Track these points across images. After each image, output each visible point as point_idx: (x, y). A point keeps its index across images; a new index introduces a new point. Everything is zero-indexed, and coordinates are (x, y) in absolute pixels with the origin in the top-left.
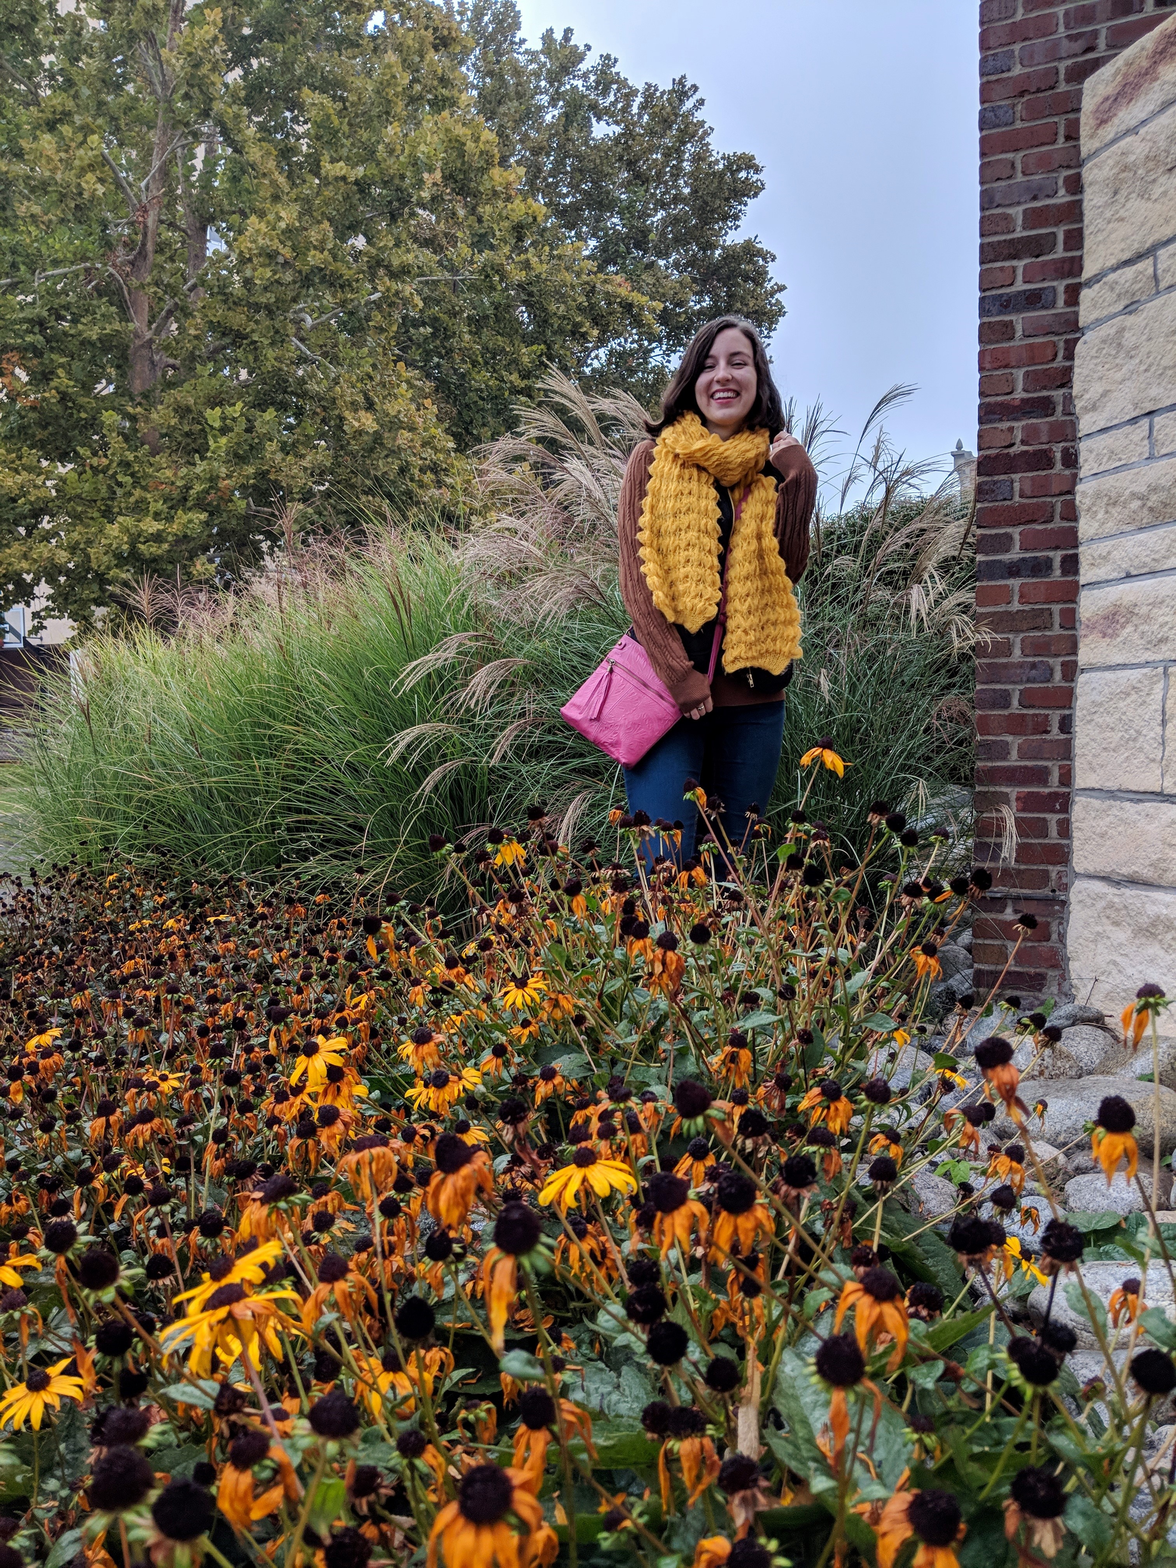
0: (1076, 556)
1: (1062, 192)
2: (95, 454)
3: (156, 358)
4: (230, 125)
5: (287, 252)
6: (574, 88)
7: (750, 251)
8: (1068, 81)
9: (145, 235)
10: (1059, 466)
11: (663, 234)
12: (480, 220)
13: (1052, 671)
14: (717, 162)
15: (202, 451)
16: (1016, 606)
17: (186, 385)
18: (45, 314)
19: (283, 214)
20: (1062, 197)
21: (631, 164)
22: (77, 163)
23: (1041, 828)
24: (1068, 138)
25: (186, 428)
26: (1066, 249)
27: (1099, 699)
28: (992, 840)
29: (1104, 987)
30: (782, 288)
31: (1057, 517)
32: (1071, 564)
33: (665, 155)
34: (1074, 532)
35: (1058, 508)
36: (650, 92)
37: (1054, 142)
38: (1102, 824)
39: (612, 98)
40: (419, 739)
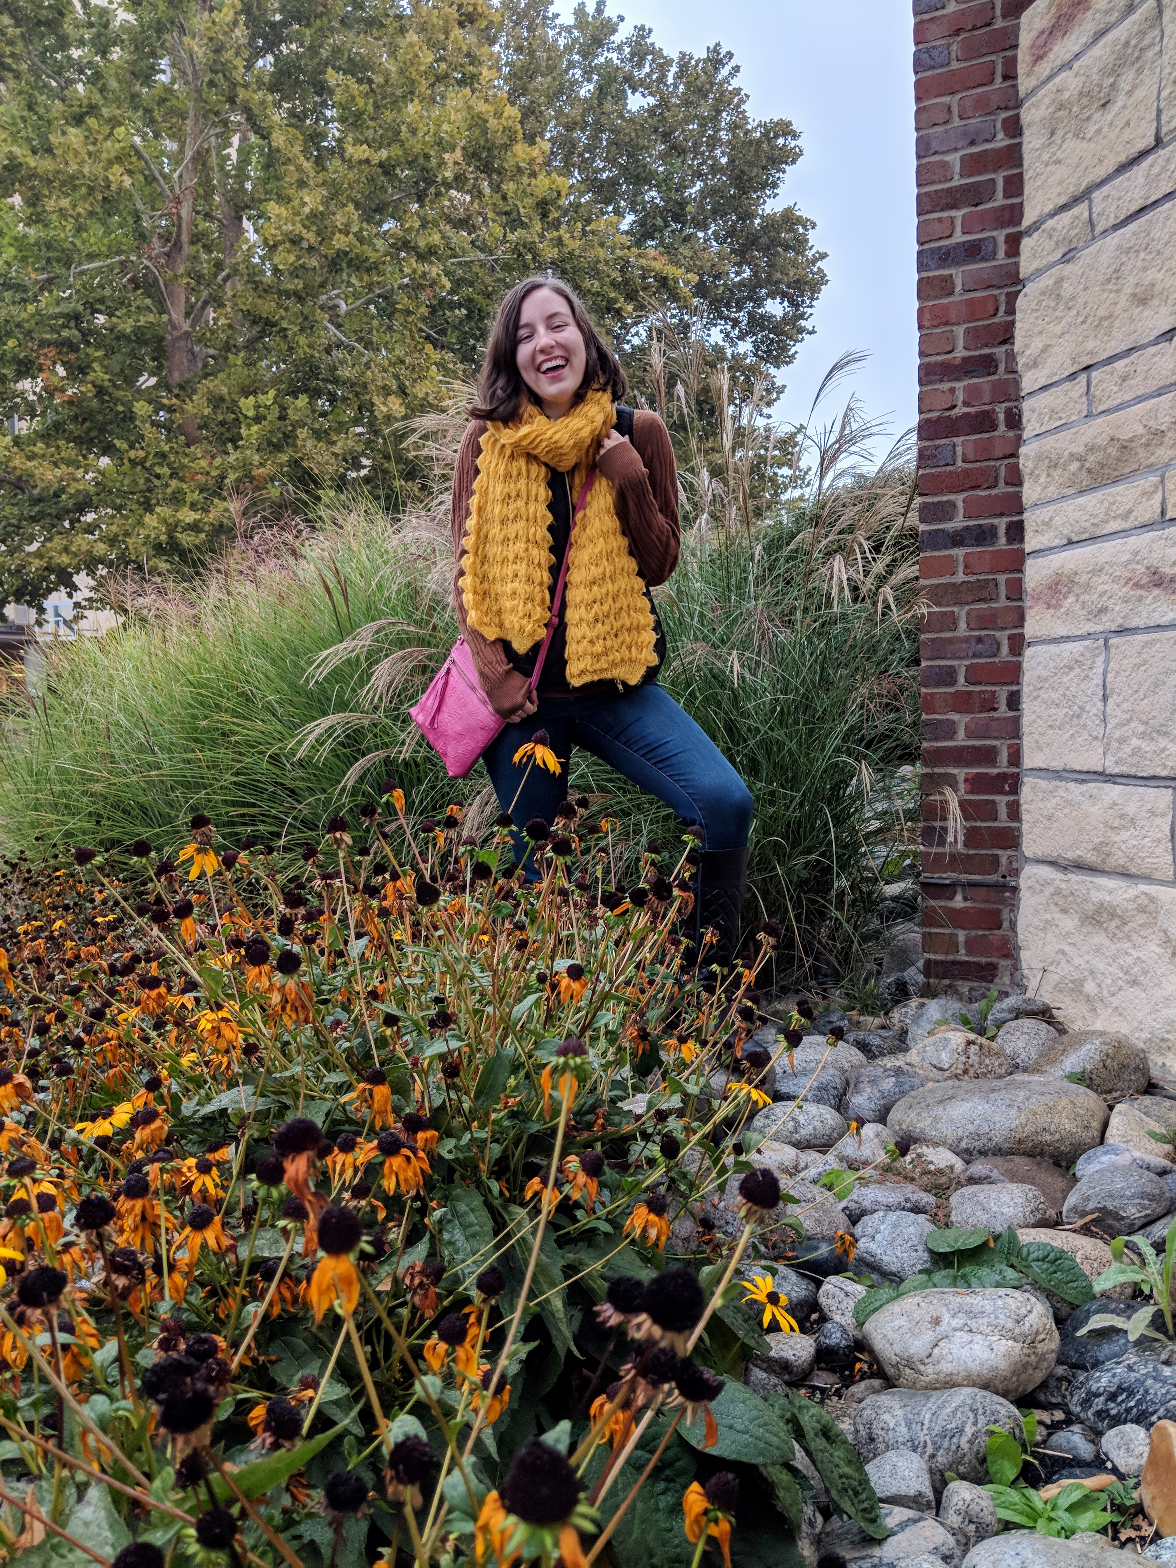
0: (1021, 522)
1: (1000, 135)
2: (132, 447)
3: (197, 349)
4: (256, 111)
5: (311, 237)
6: (609, 61)
7: (789, 219)
8: (1004, 16)
9: (180, 226)
10: (1002, 427)
11: (701, 207)
12: (504, 198)
13: (999, 644)
14: (754, 129)
15: (235, 440)
16: (960, 577)
17: (221, 375)
18: (81, 308)
19: (307, 199)
20: (1001, 141)
21: (666, 136)
22: (105, 156)
23: (989, 811)
24: (1006, 77)
25: (220, 418)
26: (1006, 197)
27: (1044, 674)
28: (938, 824)
29: (1053, 978)
30: (823, 256)
31: (1002, 482)
32: (1017, 531)
33: (700, 126)
34: (1018, 497)
35: (1003, 473)
36: (684, 61)
37: (992, 82)
38: (1049, 806)
39: (647, 69)
40: (332, 728)
